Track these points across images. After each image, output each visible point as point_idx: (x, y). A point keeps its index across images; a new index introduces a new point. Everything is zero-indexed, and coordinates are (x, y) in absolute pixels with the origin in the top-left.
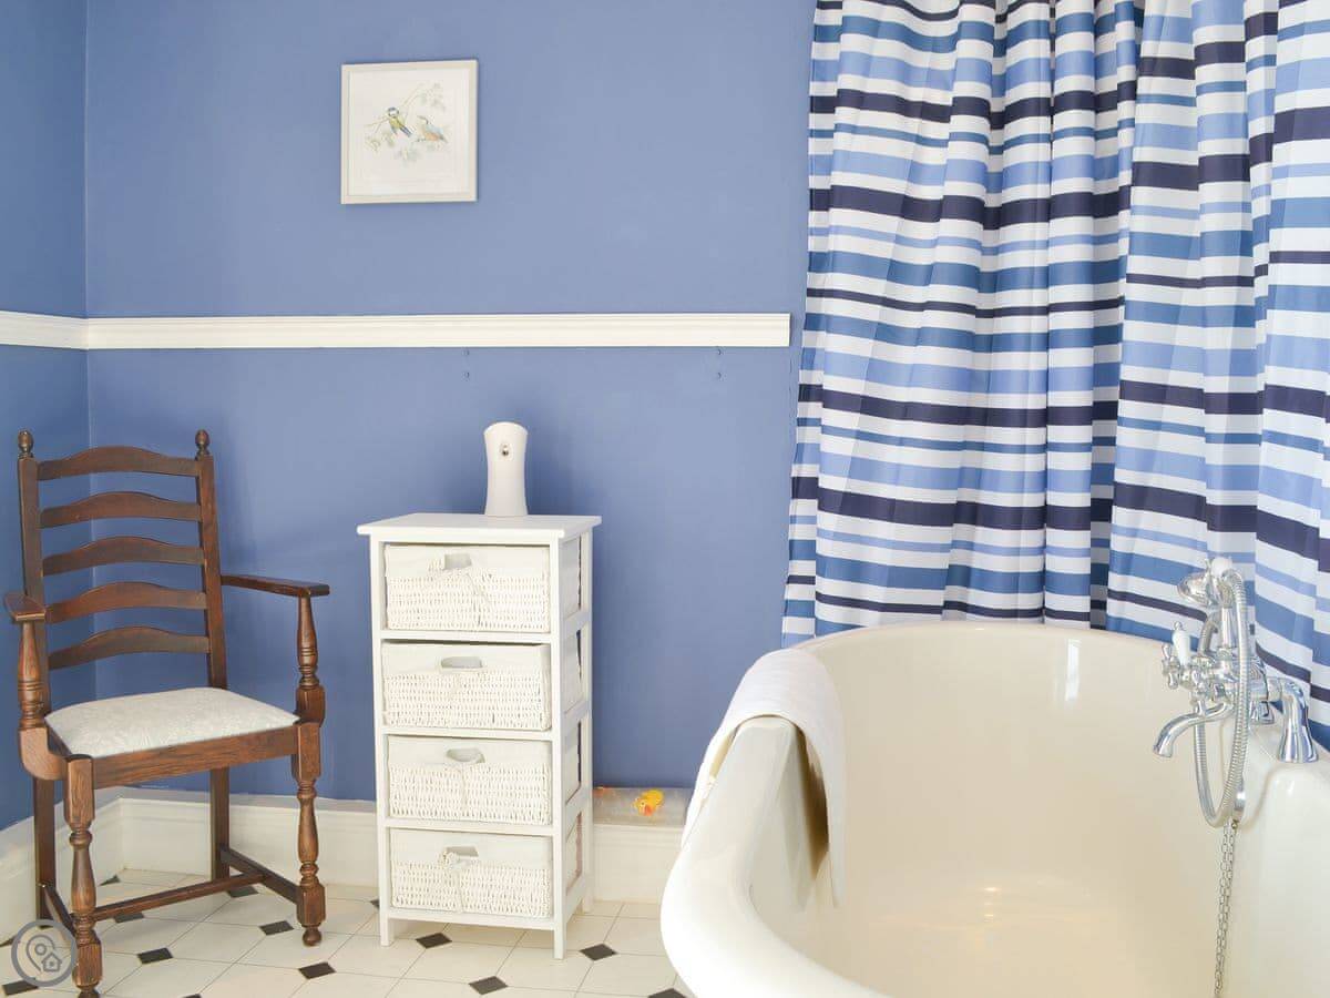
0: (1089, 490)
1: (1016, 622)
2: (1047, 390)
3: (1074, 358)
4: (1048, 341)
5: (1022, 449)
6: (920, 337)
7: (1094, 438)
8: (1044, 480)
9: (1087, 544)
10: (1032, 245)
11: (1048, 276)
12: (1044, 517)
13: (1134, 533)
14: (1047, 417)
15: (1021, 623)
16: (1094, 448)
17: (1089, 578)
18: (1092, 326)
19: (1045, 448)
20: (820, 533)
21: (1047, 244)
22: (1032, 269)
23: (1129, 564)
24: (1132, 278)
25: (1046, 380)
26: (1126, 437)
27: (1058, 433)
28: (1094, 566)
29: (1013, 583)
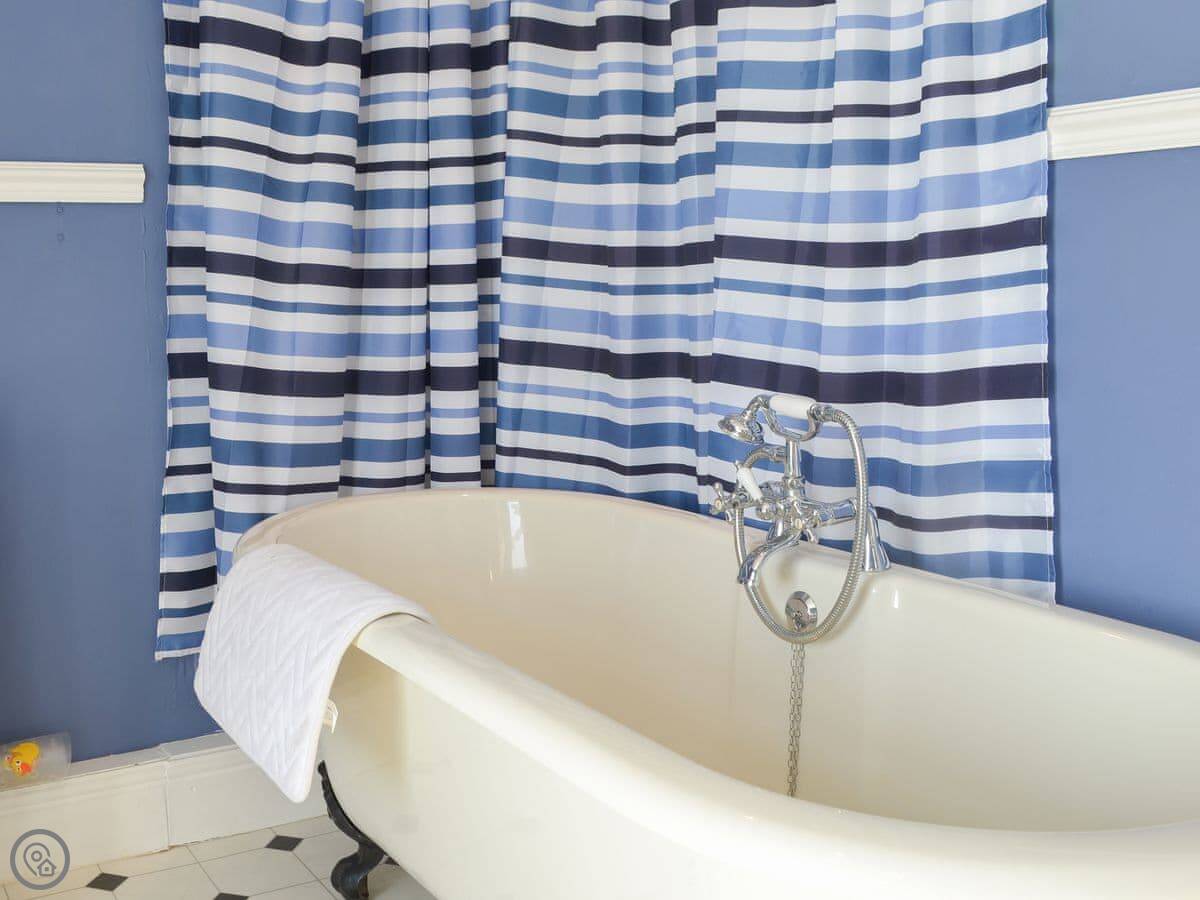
0: (477, 350)
1: (404, 491)
2: (429, 248)
3: (456, 215)
4: (429, 197)
5: (407, 311)
6: (307, 192)
7: (480, 297)
8: (428, 341)
9: (475, 404)
10: (414, 96)
11: (428, 130)
12: (429, 379)
13: (522, 388)
14: (430, 276)
15: (410, 490)
16: (479, 306)
17: (478, 438)
18: (472, 182)
19: (428, 307)
20: (214, 414)
21: (427, 96)
22: (414, 122)
23: (518, 419)
24: (512, 134)
25: (429, 238)
26: (511, 294)
27: (441, 293)
28: (483, 426)
29: (401, 450)
